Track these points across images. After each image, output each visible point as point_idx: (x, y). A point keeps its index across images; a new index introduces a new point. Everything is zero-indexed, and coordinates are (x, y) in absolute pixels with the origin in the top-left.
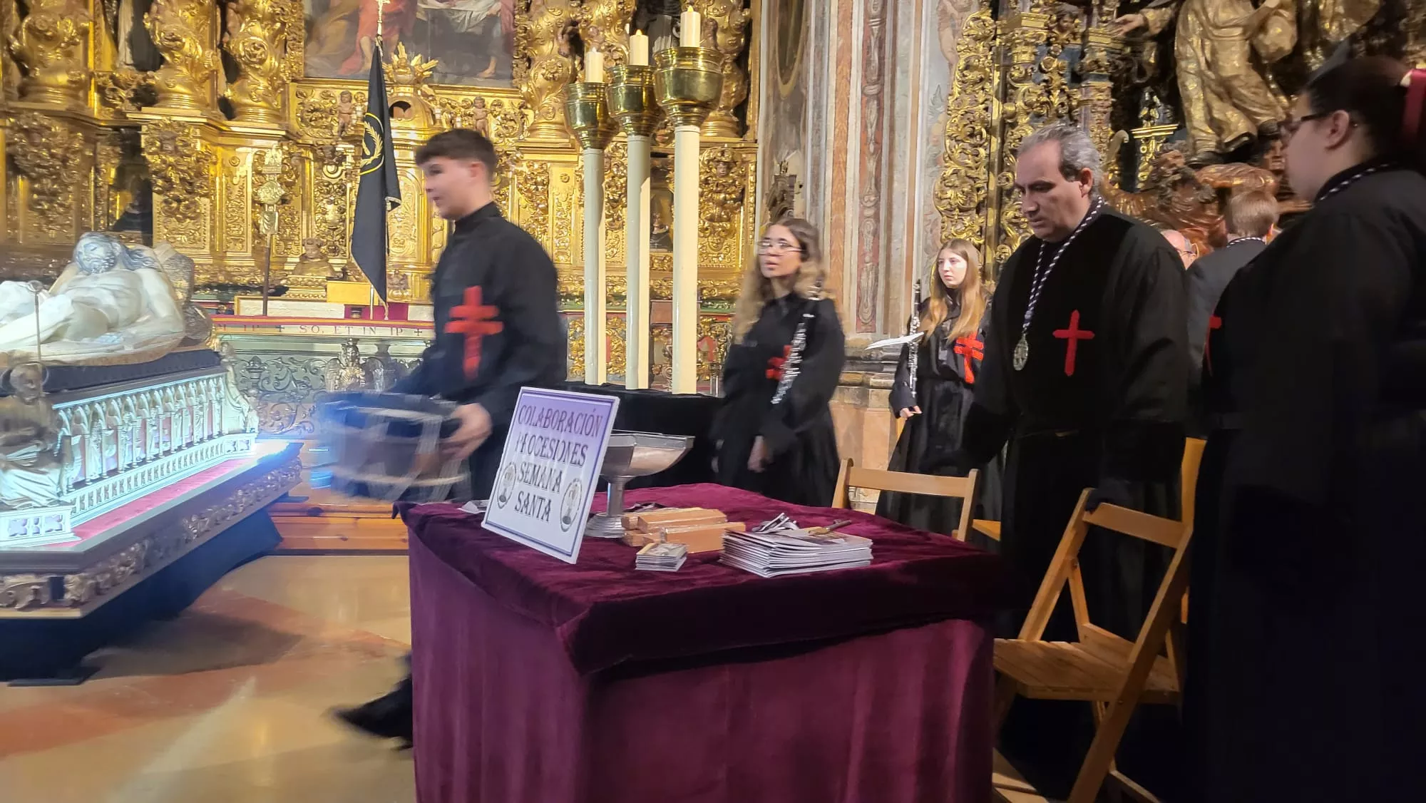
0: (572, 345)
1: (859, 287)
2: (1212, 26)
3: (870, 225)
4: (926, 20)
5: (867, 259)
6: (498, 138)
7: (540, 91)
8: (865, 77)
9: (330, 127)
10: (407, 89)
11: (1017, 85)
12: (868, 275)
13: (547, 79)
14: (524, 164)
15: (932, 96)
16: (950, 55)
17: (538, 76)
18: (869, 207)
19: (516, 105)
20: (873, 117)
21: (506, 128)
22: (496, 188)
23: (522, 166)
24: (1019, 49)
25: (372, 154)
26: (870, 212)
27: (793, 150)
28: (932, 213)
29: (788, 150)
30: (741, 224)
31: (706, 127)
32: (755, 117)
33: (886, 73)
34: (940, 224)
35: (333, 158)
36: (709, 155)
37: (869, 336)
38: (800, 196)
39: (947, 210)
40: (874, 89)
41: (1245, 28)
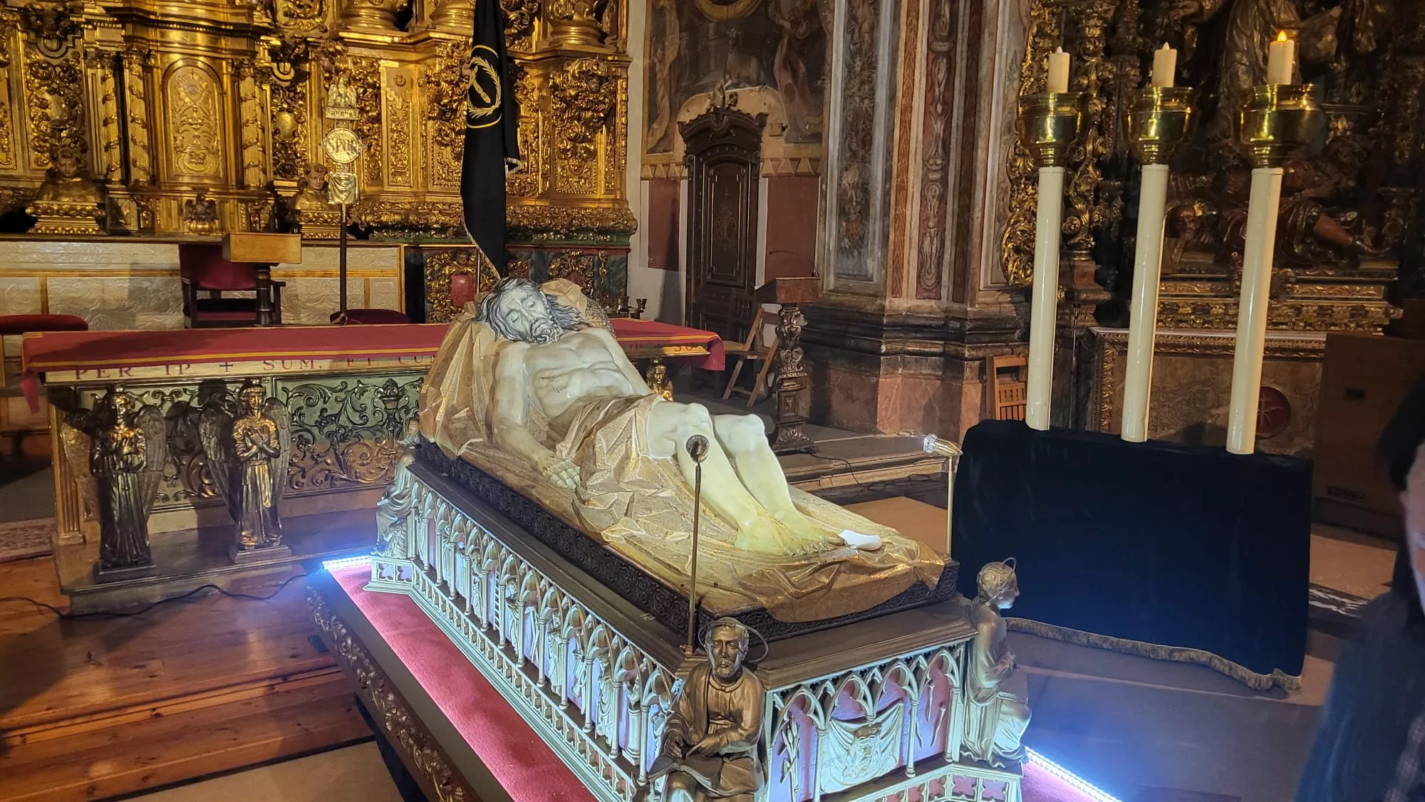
0: (430, 287)
1: (920, 251)
2: (1274, 23)
3: (936, 189)
5: (931, 224)
6: (287, 19)
8: (932, 31)
11: (1086, 58)
12: (932, 240)
15: (1009, 61)
16: (1025, 20)
18: (935, 171)
20: (941, 76)
22: (288, 84)
24: (1092, 22)
25: (493, 103)
26: (937, 176)
27: (751, 84)
28: (1004, 181)
29: (735, 81)
30: (603, 146)
31: (567, 33)
32: (622, 25)
33: (960, 30)
34: (1010, 192)
35: (57, 29)
36: (581, 67)
37: (933, 303)
38: (782, 140)
39: (1017, 178)
40: (943, 47)
41: (1301, 31)
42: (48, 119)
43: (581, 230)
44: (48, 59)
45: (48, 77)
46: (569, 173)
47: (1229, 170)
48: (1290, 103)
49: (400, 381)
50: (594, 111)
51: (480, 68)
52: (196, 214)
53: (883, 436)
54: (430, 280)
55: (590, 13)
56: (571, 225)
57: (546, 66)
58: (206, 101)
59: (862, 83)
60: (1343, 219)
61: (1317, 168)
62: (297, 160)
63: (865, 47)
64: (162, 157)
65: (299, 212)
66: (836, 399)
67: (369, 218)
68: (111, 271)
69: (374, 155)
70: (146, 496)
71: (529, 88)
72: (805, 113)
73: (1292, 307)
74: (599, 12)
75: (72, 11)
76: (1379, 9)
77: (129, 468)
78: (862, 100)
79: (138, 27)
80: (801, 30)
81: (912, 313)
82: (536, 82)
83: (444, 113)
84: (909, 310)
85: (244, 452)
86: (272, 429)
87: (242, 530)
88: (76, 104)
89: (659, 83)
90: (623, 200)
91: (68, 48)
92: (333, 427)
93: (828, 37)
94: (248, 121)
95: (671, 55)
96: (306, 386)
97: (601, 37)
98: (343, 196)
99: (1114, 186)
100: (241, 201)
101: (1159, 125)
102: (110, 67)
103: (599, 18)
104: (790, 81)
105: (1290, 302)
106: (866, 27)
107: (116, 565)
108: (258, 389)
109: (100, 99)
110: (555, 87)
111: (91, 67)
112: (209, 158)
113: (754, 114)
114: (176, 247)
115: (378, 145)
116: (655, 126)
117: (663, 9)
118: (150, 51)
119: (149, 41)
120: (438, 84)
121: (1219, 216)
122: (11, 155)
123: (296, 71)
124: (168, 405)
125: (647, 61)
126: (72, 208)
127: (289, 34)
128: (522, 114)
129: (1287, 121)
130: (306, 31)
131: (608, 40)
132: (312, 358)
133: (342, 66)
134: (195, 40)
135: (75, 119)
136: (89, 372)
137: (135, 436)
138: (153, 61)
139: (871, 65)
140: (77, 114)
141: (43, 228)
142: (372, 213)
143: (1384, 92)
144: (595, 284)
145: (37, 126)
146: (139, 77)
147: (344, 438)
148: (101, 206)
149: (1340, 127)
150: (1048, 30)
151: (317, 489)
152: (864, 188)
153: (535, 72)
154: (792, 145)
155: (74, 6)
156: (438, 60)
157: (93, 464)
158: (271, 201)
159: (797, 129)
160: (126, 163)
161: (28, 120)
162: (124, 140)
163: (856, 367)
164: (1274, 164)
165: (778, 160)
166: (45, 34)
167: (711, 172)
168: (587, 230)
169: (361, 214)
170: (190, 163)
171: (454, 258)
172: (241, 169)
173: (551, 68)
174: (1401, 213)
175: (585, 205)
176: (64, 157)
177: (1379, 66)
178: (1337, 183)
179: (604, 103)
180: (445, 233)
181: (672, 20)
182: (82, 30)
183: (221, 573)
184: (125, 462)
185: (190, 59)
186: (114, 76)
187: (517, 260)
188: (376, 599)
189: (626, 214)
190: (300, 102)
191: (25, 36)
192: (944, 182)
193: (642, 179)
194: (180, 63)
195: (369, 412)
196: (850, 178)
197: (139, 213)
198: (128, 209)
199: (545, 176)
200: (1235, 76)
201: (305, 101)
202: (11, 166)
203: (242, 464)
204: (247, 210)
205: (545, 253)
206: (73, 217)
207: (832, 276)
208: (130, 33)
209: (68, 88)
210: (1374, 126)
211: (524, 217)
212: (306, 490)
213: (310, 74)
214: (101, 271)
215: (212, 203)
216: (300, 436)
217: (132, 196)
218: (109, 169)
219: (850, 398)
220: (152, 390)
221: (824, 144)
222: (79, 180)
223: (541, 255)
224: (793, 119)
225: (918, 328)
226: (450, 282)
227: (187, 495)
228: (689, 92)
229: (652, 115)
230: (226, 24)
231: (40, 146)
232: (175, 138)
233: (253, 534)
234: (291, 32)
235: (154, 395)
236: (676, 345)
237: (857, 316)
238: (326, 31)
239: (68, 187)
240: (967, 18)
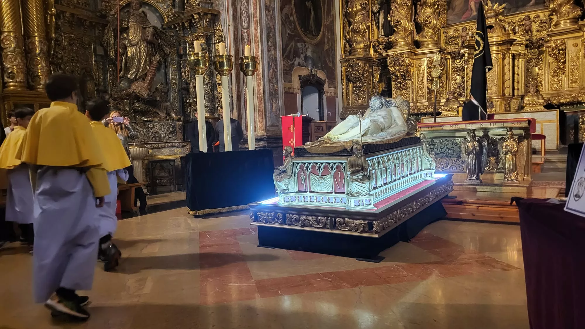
6: (537, 33)
7: (560, 5)
9: (458, 44)
10: (492, 20)
14: (552, 42)
19: (547, 15)
21: (542, 27)
22: (536, 56)
23: (551, 43)
25: (479, 49)
35: (459, 56)
44: (458, 66)
45: (457, 71)
54: (581, 125)
62: (538, 84)
65: (524, 102)
88: (464, 78)
91: (463, 61)
94: (506, 73)
112: (493, 87)
135: (464, 82)
141: (443, 115)
148: (458, 107)
172: (504, 90)
190: (540, 62)
201: (543, 61)
204: (504, 103)
206: (450, 111)
209: (462, 73)
213: (545, 51)
222: (454, 100)
234: (536, 37)
239: (451, 102)
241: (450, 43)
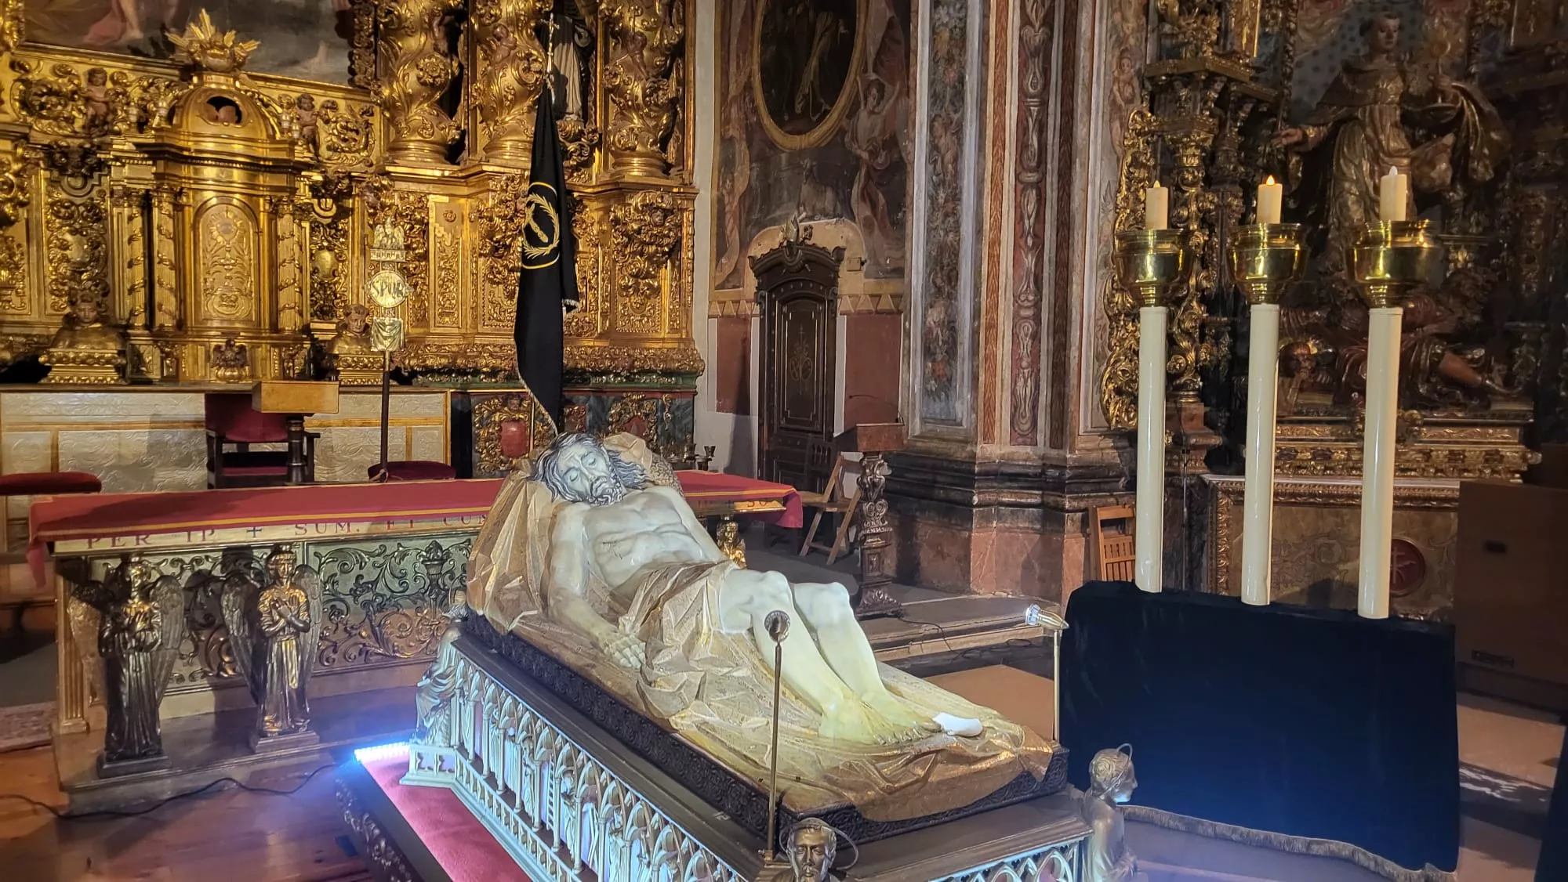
0: (478, 435)
1: (1013, 393)
2: (1384, 153)
3: (1028, 327)
4: (1097, 108)
5: (1024, 364)
6: (331, 153)
7: (410, 99)
8: (1020, 161)
9: (70, 120)
10: (222, 79)
11: (1184, 188)
12: (1026, 381)
13: (424, 84)
15: (1103, 193)
16: (1118, 149)
17: (409, 80)
18: (1027, 308)
19: (357, 110)
20: (1031, 207)
21: (345, 140)
22: (329, 221)
24: (1190, 151)
25: (551, 242)
26: (1029, 313)
27: (827, 216)
28: (1102, 318)
29: (810, 214)
30: (667, 282)
31: (629, 164)
32: (688, 156)
33: (1049, 160)
34: (1108, 330)
35: (81, 168)
36: (644, 199)
37: (1029, 449)
38: (862, 274)
39: (1115, 315)
40: (1032, 177)
41: (1413, 160)
42: (68, 261)
43: (643, 372)
44: (71, 198)
45: (71, 216)
46: (631, 311)
47: (1344, 304)
48: (1406, 241)
49: (445, 543)
50: (657, 246)
51: (538, 205)
52: (225, 360)
53: (978, 596)
54: (478, 428)
55: (654, 143)
56: (632, 366)
57: (608, 199)
58: (240, 241)
59: (946, 215)
60: (1470, 356)
61: (1438, 302)
62: (336, 301)
63: (949, 178)
64: (191, 300)
65: (337, 356)
66: (925, 556)
67: (412, 363)
68: (129, 423)
69: (420, 294)
70: (159, 676)
71: (589, 222)
72: (885, 246)
73: (1420, 451)
74: (664, 143)
75: (99, 147)
76: (1494, 136)
77: (142, 647)
78: (947, 233)
79: (170, 163)
80: (880, 160)
81: (1007, 460)
82: (596, 216)
83: (497, 249)
84: (1002, 457)
85: (270, 626)
86: (302, 600)
87: (264, 714)
88: (99, 244)
89: (728, 216)
90: (689, 340)
91: (93, 186)
92: (369, 596)
93: (909, 168)
94: (284, 261)
95: (741, 186)
96: (340, 550)
97: (666, 168)
98: (387, 343)
99: (1221, 322)
100: (274, 345)
101: (1265, 263)
102: (138, 206)
103: (664, 149)
104: (868, 213)
105: (1418, 446)
106: (949, 157)
107: (123, 757)
108: (288, 556)
109: (126, 239)
110: (616, 221)
111: (117, 206)
112: (242, 301)
113: (831, 248)
114: (202, 398)
115: (424, 284)
116: (723, 260)
117: (731, 139)
118: (182, 188)
119: (181, 178)
120: (491, 220)
121: (1335, 354)
122: (26, 300)
123: (338, 207)
124: (188, 574)
125: (715, 192)
126: (89, 357)
127: (331, 168)
128: (581, 249)
129: (1403, 259)
130: (350, 165)
131: (673, 171)
132: (349, 521)
133: (388, 202)
134: (231, 176)
135: (97, 260)
136: (103, 540)
137: (150, 611)
138: (185, 199)
139: (955, 197)
140: (100, 256)
141: (57, 378)
142: (417, 356)
143: (1505, 223)
144: (659, 431)
145: (56, 269)
146: (169, 216)
147: (381, 608)
148: (121, 353)
149: (1460, 258)
150: (1143, 159)
151: (349, 665)
152: (951, 326)
153: (595, 205)
154: (872, 280)
155: (102, 143)
156: (491, 194)
157: (102, 642)
158: (307, 345)
159: (877, 263)
160: (151, 306)
161: (46, 262)
162: (150, 283)
163: (946, 520)
164: (1392, 303)
165: (858, 296)
166: (70, 172)
167: (785, 309)
168: (651, 372)
169: (405, 358)
170: (221, 305)
171: (504, 404)
172: (275, 312)
173: (612, 202)
174: (1532, 349)
175: (648, 345)
176: (83, 301)
177: (1498, 195)
178: (1461, 318)
179: (669, 237)
180: (495, 377)
181: (742, 150)
182: (109, 167)
183: (240, 765)
184: (138, 640)
185: (225, 196)
186: (142, 215)
187: (574, 405)
188: (415, 793)
189: (692, 354)
190: (342, 240)
191: (48, 174)
192: (1037, 319)
193: (709, 317)
194: (214, 201)
195: (409, 579)
196: (936, 315)
197: (163, 360)
198: (151, 355)
199: (604, 315)
200: (1344, 206)
201: (347, 239)
202: (25, 312)
203: (267, 639)
204: (280, 355)
205: (604, 397)
206: (91, 366)
207: (917, 420)
208: (161, 170)
209: (91, 227)
210: (1497, 257)
211: (581, 358)
212: (337, 667)
213: (353, 210)
214: (119, 423)
215: (242, 348)
216: (333, 607)
217: (156, 342)
218: (132, 313)
219: (941, 554)
220: (170, 558)
221: (906, 279)
222: (98, 325)
223: (600, 400)
224: (873, 254)
225: (1013, 477)
226: (500, 430)
227: (205, 675)
228: (761, 225)
229: (721, 248)
230: (265, 159)
231: (58, 290)
232: (205, 280)
233: (277, 719)
234: (334, 167)
235: (173, 562)
236: (749, 500)
237: (945, 464)
238: (371, 165)
239: (87, 333)
240: (1057, 148)
241: (44, 113)
